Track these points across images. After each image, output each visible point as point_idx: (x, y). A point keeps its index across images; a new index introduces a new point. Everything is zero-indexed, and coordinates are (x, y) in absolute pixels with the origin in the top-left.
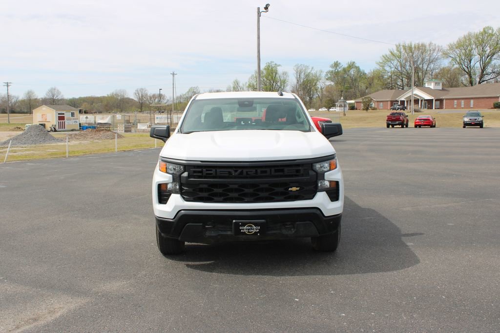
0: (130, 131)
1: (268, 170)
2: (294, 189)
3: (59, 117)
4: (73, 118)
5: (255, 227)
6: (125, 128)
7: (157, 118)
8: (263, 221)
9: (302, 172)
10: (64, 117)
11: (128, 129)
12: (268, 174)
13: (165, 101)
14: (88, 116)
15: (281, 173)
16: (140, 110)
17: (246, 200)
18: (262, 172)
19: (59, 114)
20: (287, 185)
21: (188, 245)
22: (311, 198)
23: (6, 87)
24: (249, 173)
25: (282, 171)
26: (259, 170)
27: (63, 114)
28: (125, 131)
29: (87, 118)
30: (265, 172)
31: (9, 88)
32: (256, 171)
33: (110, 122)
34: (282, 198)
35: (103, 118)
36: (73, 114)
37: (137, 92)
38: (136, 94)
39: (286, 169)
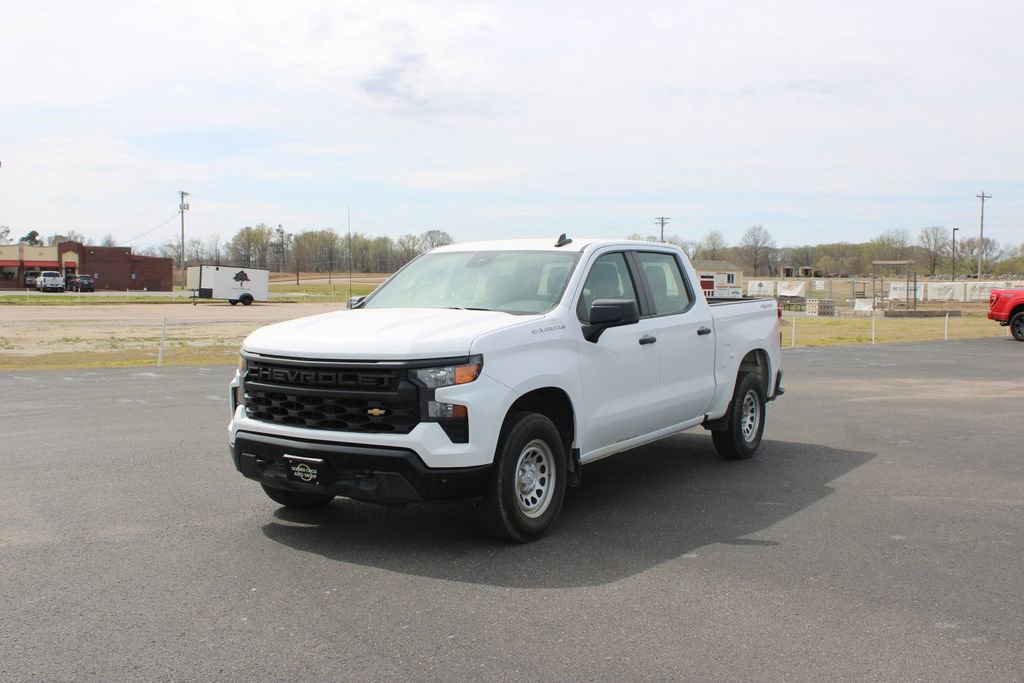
0: (831, 314)
1: (333, 374)
2: (376, 412)
3: (702, 282)
4: (731, 285)
5: (310, 471)
6: (820, 307)
7: (895, 289)
8: (320, 460)
9: (386, 383)
10: (712, 282)
11: (826, 310)
12: (333, 381)
13: (995, 255)
14: (763, 282)
15: (353, 383)
16: (929, 272)
17: (308, 421)
18: (325, 378)
19: (702, 277)
20: (364, 404)
21: (339, 500)
22: (407, 432)
23: (660, 226)
24: (307, 378)
25: (355, 378)
26: (321, 374)
27: (712, 277)
28: (820, 314)
29: (760, 285)
30: (330, 378)
31: (665, 227)
32: (317, 375)
33: (803, 295)
34: (358, 425)
35: (789, 287)
36: (730, 278)
37: (925, 235)
38: (922, 238)
39: (360, 375)
